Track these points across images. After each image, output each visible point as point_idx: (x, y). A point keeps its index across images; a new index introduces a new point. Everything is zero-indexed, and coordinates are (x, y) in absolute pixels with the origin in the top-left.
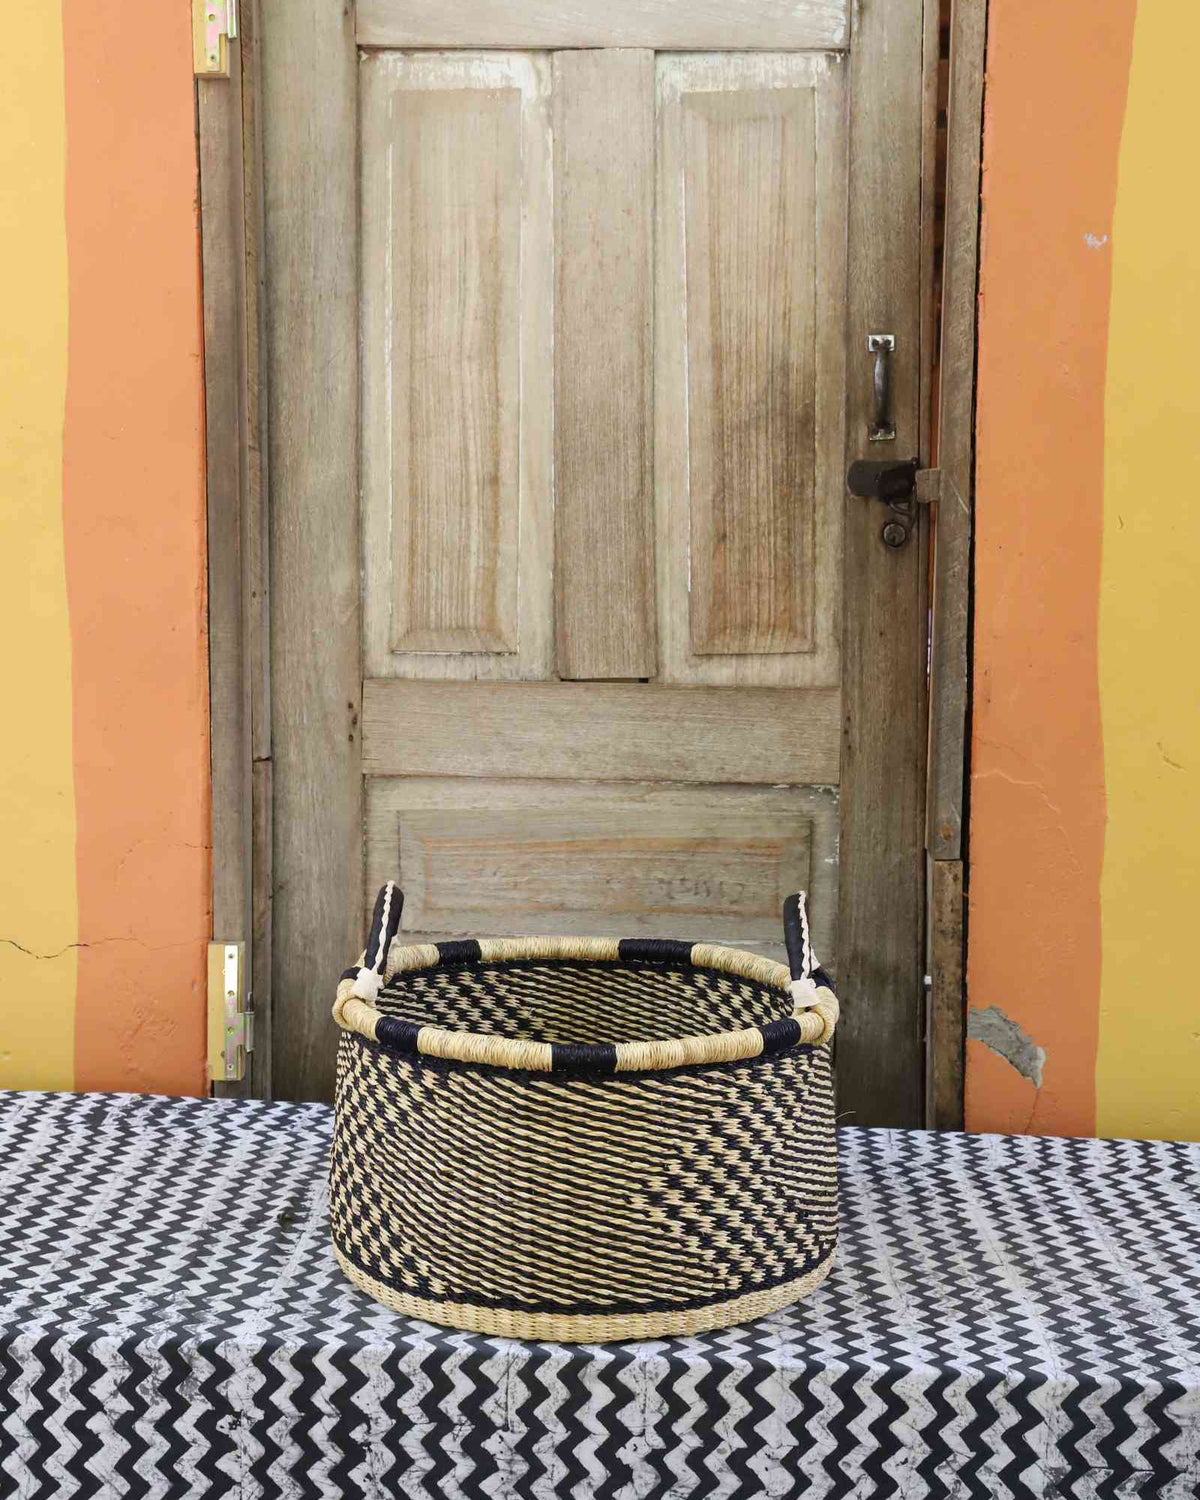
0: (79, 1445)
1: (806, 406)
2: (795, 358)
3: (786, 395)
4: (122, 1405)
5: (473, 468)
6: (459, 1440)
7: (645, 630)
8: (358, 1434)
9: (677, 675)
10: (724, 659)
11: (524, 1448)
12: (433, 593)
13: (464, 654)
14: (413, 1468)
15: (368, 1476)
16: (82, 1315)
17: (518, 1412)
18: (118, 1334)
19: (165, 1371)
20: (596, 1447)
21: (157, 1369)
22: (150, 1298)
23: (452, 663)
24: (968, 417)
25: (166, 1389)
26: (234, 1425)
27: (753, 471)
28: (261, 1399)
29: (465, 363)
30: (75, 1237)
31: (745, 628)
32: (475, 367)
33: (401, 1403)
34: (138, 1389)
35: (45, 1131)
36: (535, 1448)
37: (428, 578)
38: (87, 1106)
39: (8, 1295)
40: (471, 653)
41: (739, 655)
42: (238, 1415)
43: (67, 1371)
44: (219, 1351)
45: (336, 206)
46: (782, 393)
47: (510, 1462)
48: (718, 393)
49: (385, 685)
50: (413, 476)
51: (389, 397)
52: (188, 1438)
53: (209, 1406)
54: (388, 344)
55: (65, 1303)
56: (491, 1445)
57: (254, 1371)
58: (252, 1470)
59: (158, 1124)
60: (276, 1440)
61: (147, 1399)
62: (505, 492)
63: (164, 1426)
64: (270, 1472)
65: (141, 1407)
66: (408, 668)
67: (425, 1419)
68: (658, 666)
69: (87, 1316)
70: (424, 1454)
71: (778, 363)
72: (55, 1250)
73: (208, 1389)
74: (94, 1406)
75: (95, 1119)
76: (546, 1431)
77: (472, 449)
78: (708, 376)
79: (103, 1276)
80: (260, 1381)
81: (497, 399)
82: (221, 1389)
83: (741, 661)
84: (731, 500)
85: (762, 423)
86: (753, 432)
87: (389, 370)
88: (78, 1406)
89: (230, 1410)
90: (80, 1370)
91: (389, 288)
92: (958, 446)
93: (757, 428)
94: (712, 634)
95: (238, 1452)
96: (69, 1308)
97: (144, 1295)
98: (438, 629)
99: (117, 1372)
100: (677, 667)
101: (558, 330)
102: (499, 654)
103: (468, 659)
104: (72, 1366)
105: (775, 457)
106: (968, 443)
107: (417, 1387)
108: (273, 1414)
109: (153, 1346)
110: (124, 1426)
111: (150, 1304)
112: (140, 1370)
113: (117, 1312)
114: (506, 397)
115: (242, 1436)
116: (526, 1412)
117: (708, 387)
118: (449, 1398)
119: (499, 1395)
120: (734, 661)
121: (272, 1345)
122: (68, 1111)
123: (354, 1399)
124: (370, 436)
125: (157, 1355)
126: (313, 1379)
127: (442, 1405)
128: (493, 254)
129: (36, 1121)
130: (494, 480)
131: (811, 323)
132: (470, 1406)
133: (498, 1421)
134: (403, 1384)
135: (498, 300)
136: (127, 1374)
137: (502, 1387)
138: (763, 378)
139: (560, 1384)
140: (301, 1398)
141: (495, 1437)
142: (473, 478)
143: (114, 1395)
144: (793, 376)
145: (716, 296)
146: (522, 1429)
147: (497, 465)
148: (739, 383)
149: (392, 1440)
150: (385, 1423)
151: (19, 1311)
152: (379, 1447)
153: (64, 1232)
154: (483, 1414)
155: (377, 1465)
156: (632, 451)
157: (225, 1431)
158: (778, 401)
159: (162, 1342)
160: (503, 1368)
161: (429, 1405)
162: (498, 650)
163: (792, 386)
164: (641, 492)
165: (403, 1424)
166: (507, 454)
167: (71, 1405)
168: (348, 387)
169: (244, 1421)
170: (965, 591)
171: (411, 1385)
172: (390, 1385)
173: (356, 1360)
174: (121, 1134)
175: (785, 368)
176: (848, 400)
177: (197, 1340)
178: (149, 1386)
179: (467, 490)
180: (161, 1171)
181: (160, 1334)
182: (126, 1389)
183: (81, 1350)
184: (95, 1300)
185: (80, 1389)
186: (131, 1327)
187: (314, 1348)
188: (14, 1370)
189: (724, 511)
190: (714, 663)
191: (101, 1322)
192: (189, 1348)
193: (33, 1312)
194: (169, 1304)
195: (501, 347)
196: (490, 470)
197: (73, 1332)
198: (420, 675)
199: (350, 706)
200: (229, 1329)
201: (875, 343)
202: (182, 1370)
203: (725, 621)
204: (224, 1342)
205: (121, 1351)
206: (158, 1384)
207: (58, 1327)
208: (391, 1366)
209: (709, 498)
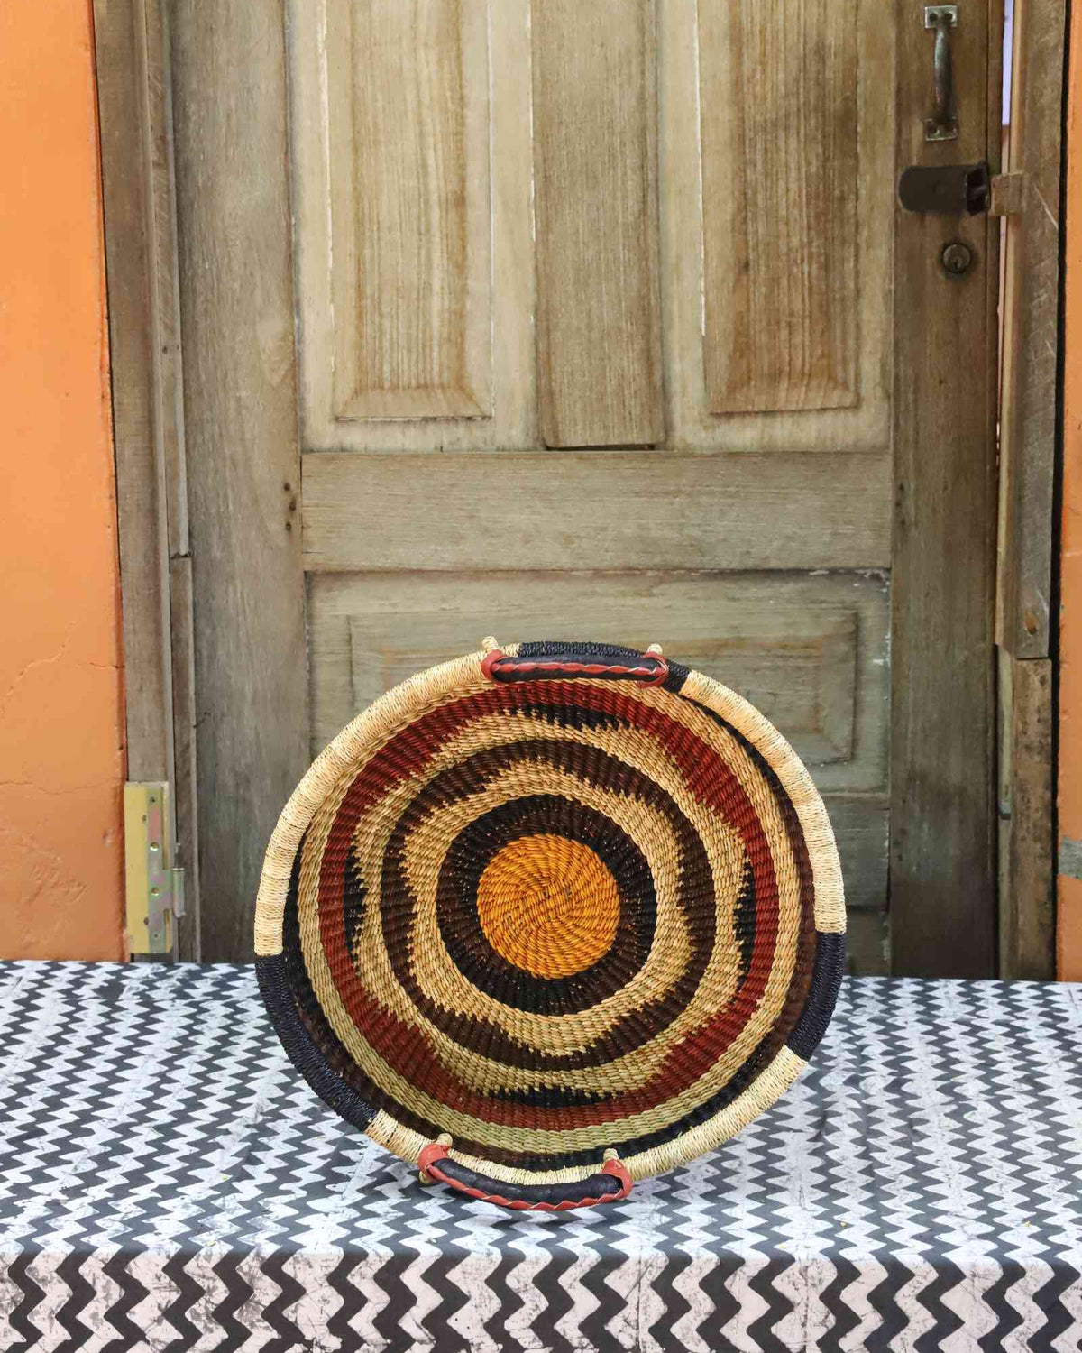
1: (846, 99)
2: (832, 39)
3: (821, 84)
5: (433, 184)
7: (650, 384)
9: (691, 439)
10: (748, 419)
12: (386, 344)
13: (426, 420)
16: (112, 1225)
17: (652, 1330)
18: (159, 1248)
19: (221, 1293)
21: (211, 1291)
22: (194, 1203)
23: (412, 431)
24: (1058, 106)
25: (222, 1315)
27: (782, 184)
28: (338, 1325)
29: (421, 53)
30: (102, 1133)
31: (775, 377)
32: (432, 55)
33: (509, 1325)
34: (188, 1315)
35: (52, 1006)
37: (380, 325)
38: (100, 976)
39: (19, 1203)
40: (434, 419)
41: (766, 413)
42: (309, 1344)
43: (100, 1294)
44: (288, 1268)
46: (818, 83)
48: (737, 84)
49: (330, 460)
50: (358, 199)
51: (325, 97)
53: (275, 1334)
54: (322, 32)
55: (90, 1211)
57: (330, 1292)
59: (188, 996)
61: (199, 1325)
62: (474, 215)
65: (191, 1336)
66: (356, 438)
67: (539, 1343)
68: (668, 428)
69: (119, 1227)
71: (811, 45)
73: (273, 1315)
74: (134, 1335)
75: (110, 993)
77: (431, 162)
78: (724, 63)
79: (137, 1179)
80: (337, 1302)
81: (462, 98)
82: (288, 1313)
83: (768, 421)
84: (755, 219)
85: (793, 123)
86: (782, 134)
87: (324, 62)
89: (300, 1338)
90: (116, 1293)
92: (1045, 143)
93: (787, 128)
94: (733, 388)
96: (95, 1217)
97: (187, 1200)
98: (395, 388)
99: (162, 1294)
100: (691, 430)
101: (537, 8)
102: (469, 418)
103: (431, 427)
104: (105, 1288)
105: (809, 163)
106: (1058, 139)
107: (529, 1305)
108: (353, 1342)
109: (205, 1263)
111: (194, 1210)
112: (191, 1292)
113: (154, 1220)
114: (474, 93)
116: (661, 1331)
117: (725, 79)
118: (566, 1317)
120: (759, 421)
121: (353, 1258)
122: (77, 984)
123: (451, 1322)
124: (303, 145)
125: (212, 1274)
126: (402, 1300)
127: (559, 1326)
129: (39, 996)
130: (460, 201)
132: (593, 1327)
134: (511, 1302)
136: (174, 1296)
137: (632, 1302)
138: (794, 65)
139: (702, 1295)
140: (387, 1322)
142: (434, 197)
143: (158, 1321)
144: (831, 61)
147: (463, 181)
148: (764, 71)
151: (33, 1223)
153: (89, 1126)
154: (609, 1335)
156: (632, 161)
158: (812, 94)
159: (216, 1260)
160: (635, 1279)
161: (544, 1326)
162: (469, 413)
163: (829, 74)
164: (643, 212)
166: (474, 168)
167: (106, 1334)
168: (273, 85)
169: (317, 1350)
170: (1053, 324)
171: (521, 1303)
172: (496, 1304)
173: (454, 1276)
174: (145, 1010)
175: (821, 52)
176: (899, 91)
177: (258, 1255)
178: (201, 1310)
179: (427, 213)
180: (200, 1052)
181: (214, 1248)
182: (173, 1314)
183: (117, 1268)
184: (127, 1207)
185: (117, 1315)
186: (175, 1239)
187: (404, 1259)
188: (34, 1294)
189: (746, 234)
190: (736, 422)
191: (136, 1233)
192: (248, 1267)
193: (52, 1223)
194: (218, 1210)
195: (465, 32)
196: (454, 186)
197: (106, 1248)
198: (372, 446)
199: (287, 487)
200: (296, 1238)
201: (933, 18)
202: (241, 1292)
203: (749, 371)
204: (291, 1254)
205: (165, 1269)
206: (212, 1308)
207: (84, 1240)
208: (496, 1281)
209: (728, 218)
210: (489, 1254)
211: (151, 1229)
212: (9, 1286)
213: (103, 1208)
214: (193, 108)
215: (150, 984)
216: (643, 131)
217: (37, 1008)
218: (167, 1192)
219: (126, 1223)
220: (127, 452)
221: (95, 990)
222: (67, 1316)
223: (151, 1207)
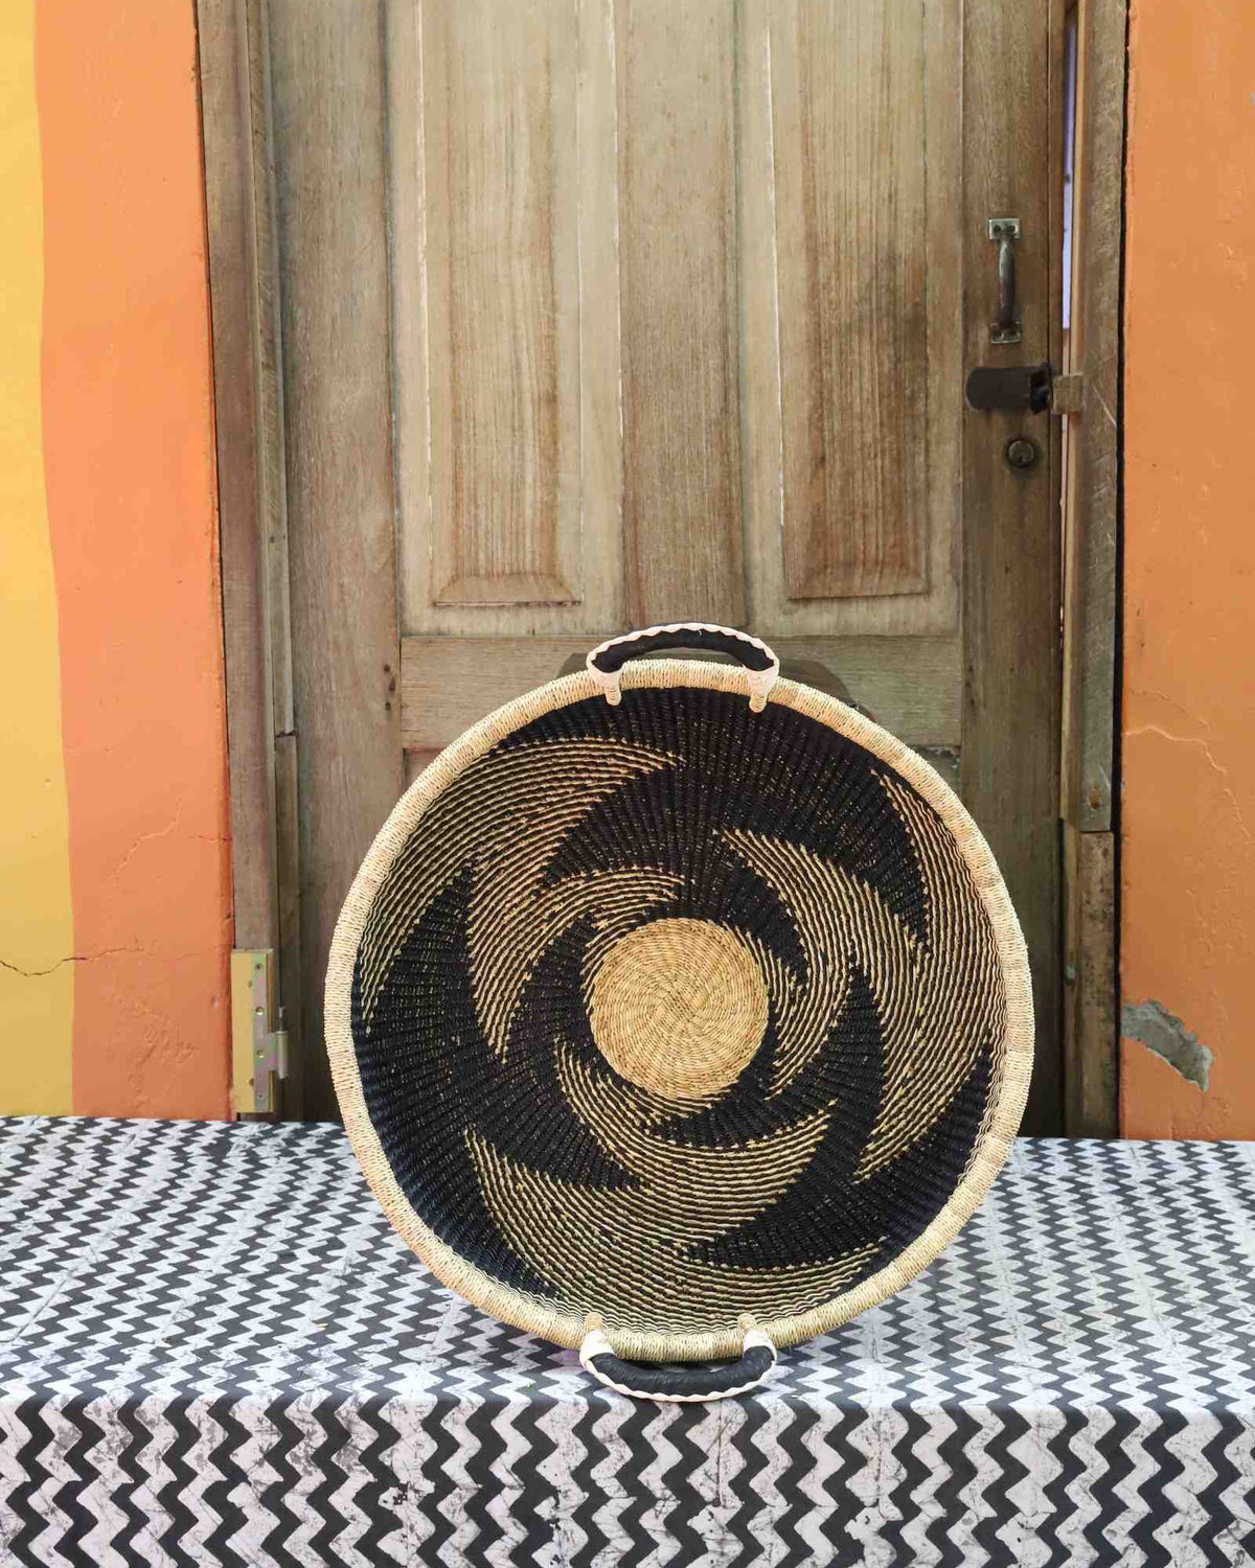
0: (219, 1520)
1: (916, 305)
2: (903, 248)
3: (892, 291)
4: (270, 1476)
5: (526, 384)
6: (662, 1517)
7: (733, 572)
8: (544, 1509)
9: (769, 623)
10: (825, 604)
11: (738, 1526)
12: (481, 534)
13: (519, 605)
14: (608, 1549)
15: (556, 1558)
16: (215, 1372)
17: (732, 1484)
18: (263, 1393)
19: (320, 1437)
20: (822, 1521)
21: (310, 1434)
22: (291, 1351)
23: (505, 616)
24: (1115, 311)
25: (321, 1458)
26: (398, 1500)
27: (856, 384)
28: (431, 1469)
29: (515, 262)
30: (198, 1283)
31: (849, 565)
32: (526, 263)
33: (595, 1474)
34: (288, 1457)
35: (161, 1163)
36: (750, 1525)
37: (476, 516)
38: (209, 1135)
39: (126, 1351)
40: (527, 604)
41: (842, 599)
42: (404, 1488)
43: (205, 1436)
44: (384, 1413)
45: (357, 76)
46: (888, 289)
47: (721, 1542)
48: (814, 291)
49: (428, 643)
50: (455, 393)
51: (424, 302)
52: (345, 1515)
53: (371, 1478)
54: (423, 240)
55: (193, 1359)
56: (699, 1523)
57: (424, 1437)
58: (420, 1552)
59: (293, 1154)
60: (449, 1517)
61: (299, 1468)
62: (566, 411)
63: (318, 1499)
64: (441, 1553)
65: (291, 1478)
66: (452, 622)
67: (623, 1493)
68: (747, 614)
69: (223, 1374)
70: (622, 1533)
71: (883, 255)
72: (174, 1298)
73: (370, 1458)
74: (236, 1476)
75: (218, 1151)
76: (763, 1505)
77: (524, 362)
78: (802, 271)
79: (234, 1327)
80: (430, 1447)
81: (553, 303)
82: (384, 1457)
83: (844, 605)
84: (830, 416)
85: (866, 325)
86: (856, 337)
87: (424, 270)
88: (219, 1476)
89: (395, 1482)
90: (220, 1435)
91: (421, 172)
92: (1103, 346)
93: (860, 332)
94: (811, 575)
95: (404, 1531)
96: (198, 1364)
97: (284, 1348)
98: (489, 575)
99: (264, 1438)
100: (769, 615)
101: (625, 220)
102: (560, 604)
103: (525, 611)
104: (210, 1430)
105: (881, 364)
106: (1116, 343)
107: (614, 1456)
108: (445, 1486)
109: (305, 1408)
110: (272, 1499)
111: (293, 1359)
112: (291, 1435)
113: (256, 1368)
114: (566, 300)
115: (409, 1512)
116: (740, 1485)
117: (801, 287)
118: (650, 1468)
119: (710, 1465)
120: (835, 606)
121: (446, 1405)
122: (187, 1141)
123: (539, 1469)
124: (404, 346)
125: (311, 1418)
126: (493, 1446)
127: (643, 1477)
128: (546, 130)
129: (151, 1153)
130: (552, 399)
131: (920, 206)
132: (676, 1479)
133: (708, 1495)
134: (597, 1452)
135: (551, 187)
136: (275, 1440)
137: (712, 1456)
138: (866, 274)
139: (780, 1450)
140: (478, 1467)
141: (704, 1513)
142: (527, 396)
143: (260, 1463)
144: (901, 268)
145: (810, 176)
146: (735, 1504)
147: (554, 381)
148: (838, 278)
149: (583, 1516)
150: (577, 1496)
151: (140, 1369)
152: (568, 1524)
153: (185, 1277)
154: (690, 1487)
155: (566, 1545)
156: (714, 361)
157: (389, 1506)
158: (884, 301)
159: (315, 1404)
160: (716, 1434)
161: (628, 1477)
162: (559, 598)
163: (900, 281)
164: (725, 410)
165: (598, 1498)
166: (565, 369)
167: (209, 1475)
168: (375, 292)
169: (411, 1494)
170: (1113, 516)
171: (607, 1454)
172: (582, 1453)
173: (542, 1423)
174: (250, 1166)
175: (892, 260)
176: (965, 297)
177: (356, 1400)
178: (301, 1454)
179: (520, 413)
180: (298, 1208)
181: (312, 1393)
182: (274, 1457)
183: (221, 1411)
184: (228, 1354)
185: (221, 1457)
186: (276, 1386)
187: (495, 1406)
188: (142, 1437)
189: (822, 430)
190: (813, 608)
191: (238, 1380)
192: (347, 1410)
193: (159, 1370)
194: (315, 1359)
195: (557, 241)
196: (545, 386)
197: (209, 1392)
198: (468, 630)
199: (387, 669)
200: (392, 1386)
201: (997, 229)
202: (339, 1436)
203: (826, 559)
204: (387, 1401)
205: (267, 1413)
206: (311, 1452)
207: (191, 1386)
208: (583, 1430)
209: (805, 415)
210: (576, 1404)
211: (253, 1376)
212: (118, 1427)
213: (206, 1356)
214: (299, 313)
215: (257, 1142)
216: (725, 334)
217: (147, 1164)
218: (265, 1340)
219: (229, 1370)
220: (236, 637)
221: (204, 1148)
222: (173, 1458)
223: (251, 1355)
